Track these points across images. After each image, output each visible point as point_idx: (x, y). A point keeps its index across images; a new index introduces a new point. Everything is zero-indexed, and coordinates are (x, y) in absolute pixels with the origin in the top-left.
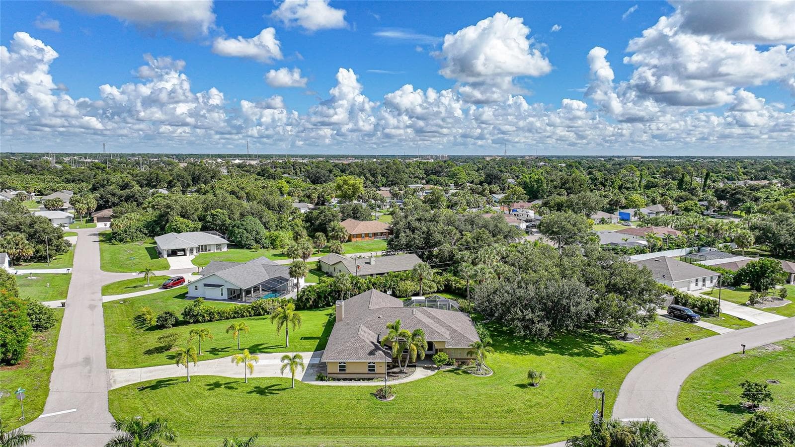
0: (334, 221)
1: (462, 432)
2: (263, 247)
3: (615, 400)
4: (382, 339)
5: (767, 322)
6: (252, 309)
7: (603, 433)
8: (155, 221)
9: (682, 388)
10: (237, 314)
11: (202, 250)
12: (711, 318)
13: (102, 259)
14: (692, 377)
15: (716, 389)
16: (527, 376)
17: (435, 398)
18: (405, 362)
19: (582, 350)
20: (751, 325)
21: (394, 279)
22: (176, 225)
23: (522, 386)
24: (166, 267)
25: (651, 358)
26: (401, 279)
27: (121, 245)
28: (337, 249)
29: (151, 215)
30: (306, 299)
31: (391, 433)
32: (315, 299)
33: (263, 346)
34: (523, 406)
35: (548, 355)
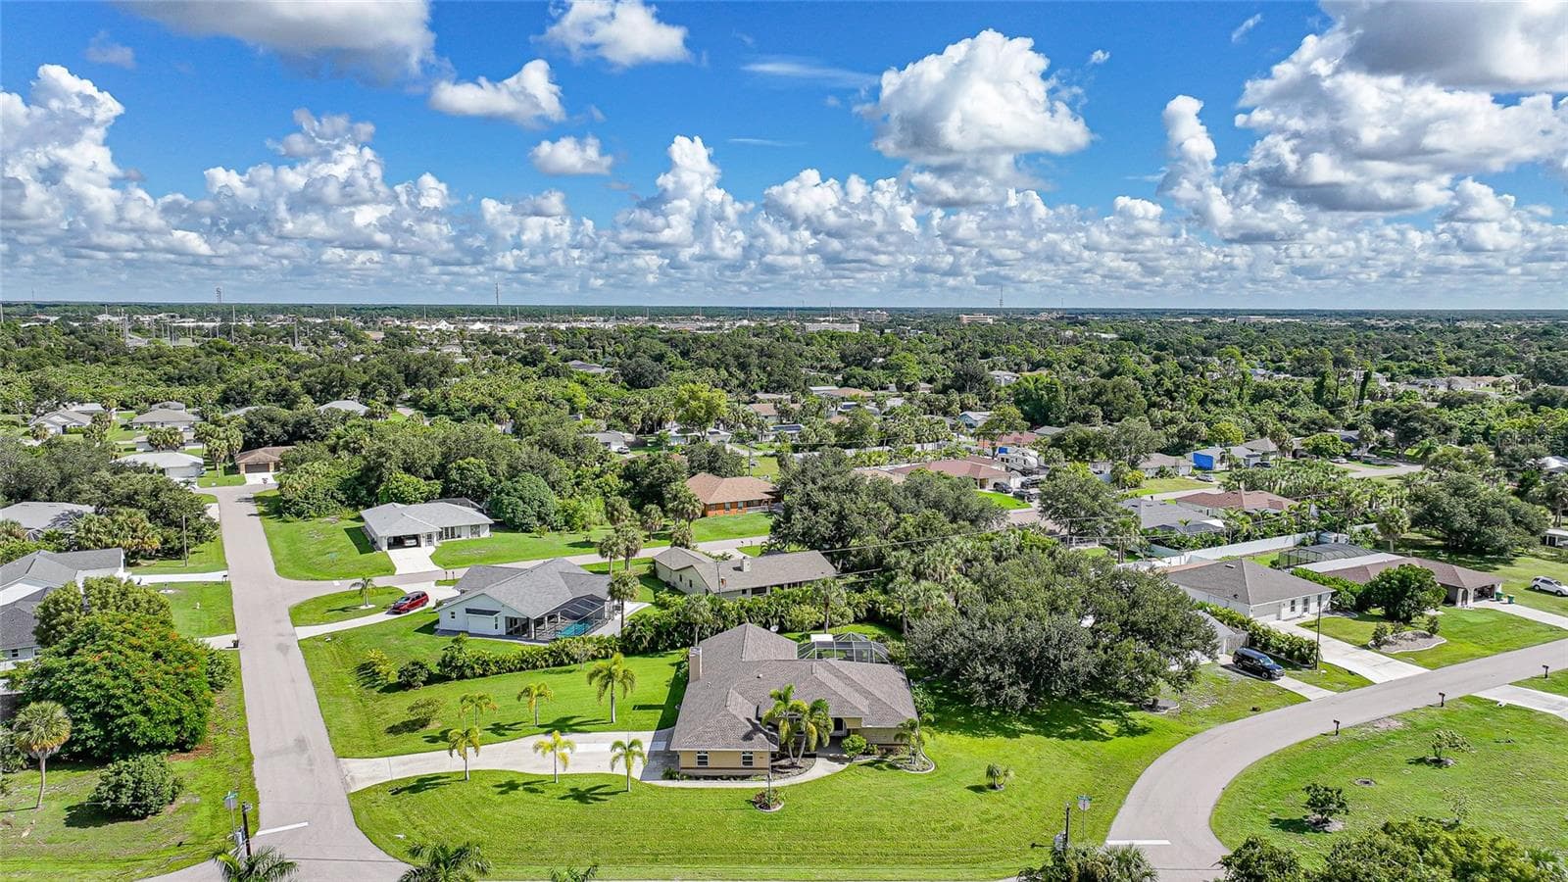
0: (676, 480)
1: (882, 859)
2: (552, 528)
3: (1117, 811)
4: (764, 714)
5: (1393, 678)
6: (550, 655)
7: (1068, 864)
8: (356, 478)
9: (1225, 792)
10: (526, 664)
11: (447, 535)
12: (1305, 671)
13: (274, 553)
14: (1245, 774)
15: (1277, 794)
16: (985, 771)
17: (843, 808)
18: (798, 749)
19: (1080, 727)
20: (1366, 683)
21: (783, 601)
22: (397, 488)
23: (978, 789)
24: (390, 570)
25: (1188, 742)
26: (794, 601)
27: (299, 523)
28: (684, 537)
29: (348, 466)
30: (637, 638)
31: (777, 861)
32: (652, 638)
33: (575, 721)
34: (976, 821)
35: (1025, 737)
